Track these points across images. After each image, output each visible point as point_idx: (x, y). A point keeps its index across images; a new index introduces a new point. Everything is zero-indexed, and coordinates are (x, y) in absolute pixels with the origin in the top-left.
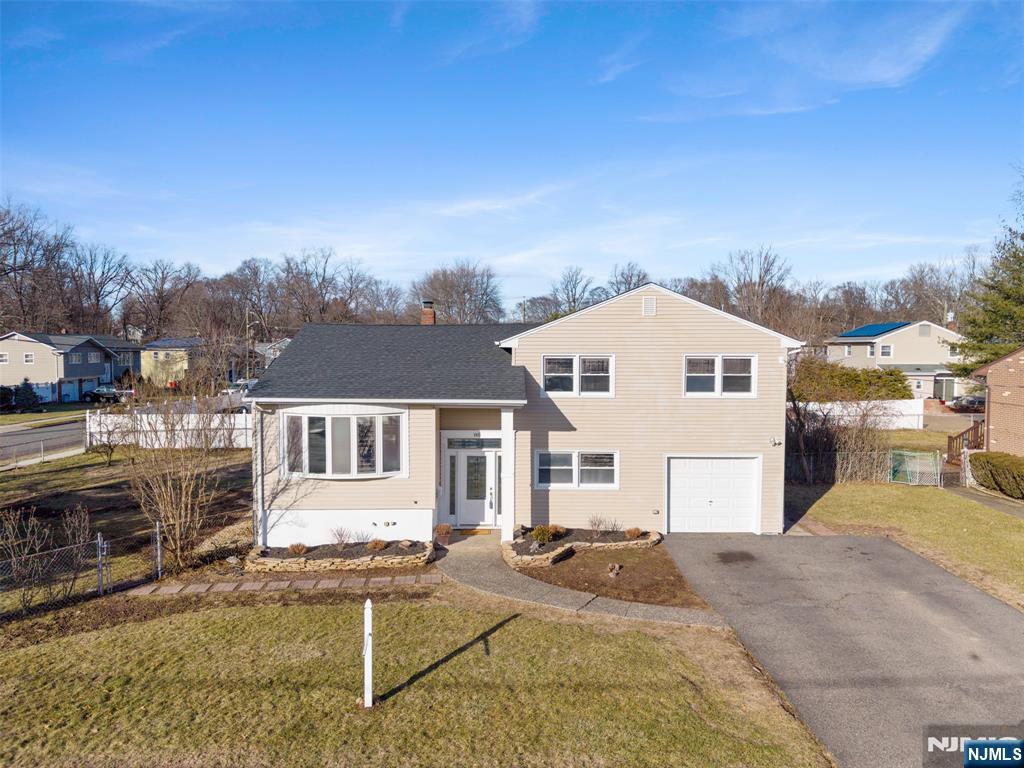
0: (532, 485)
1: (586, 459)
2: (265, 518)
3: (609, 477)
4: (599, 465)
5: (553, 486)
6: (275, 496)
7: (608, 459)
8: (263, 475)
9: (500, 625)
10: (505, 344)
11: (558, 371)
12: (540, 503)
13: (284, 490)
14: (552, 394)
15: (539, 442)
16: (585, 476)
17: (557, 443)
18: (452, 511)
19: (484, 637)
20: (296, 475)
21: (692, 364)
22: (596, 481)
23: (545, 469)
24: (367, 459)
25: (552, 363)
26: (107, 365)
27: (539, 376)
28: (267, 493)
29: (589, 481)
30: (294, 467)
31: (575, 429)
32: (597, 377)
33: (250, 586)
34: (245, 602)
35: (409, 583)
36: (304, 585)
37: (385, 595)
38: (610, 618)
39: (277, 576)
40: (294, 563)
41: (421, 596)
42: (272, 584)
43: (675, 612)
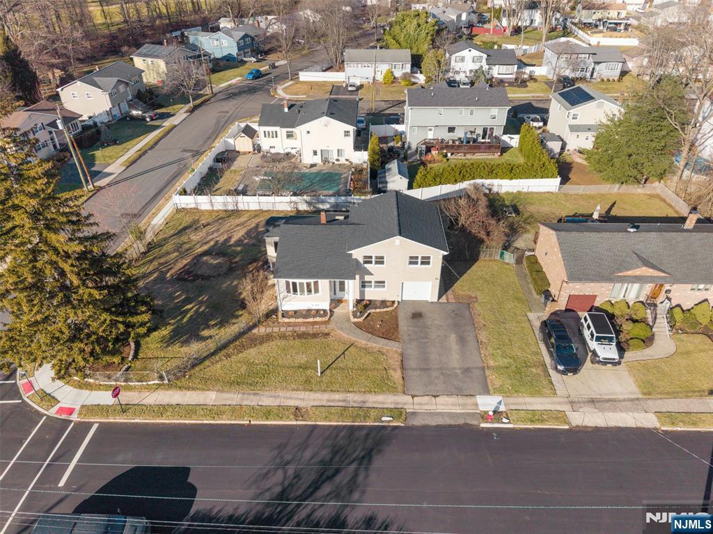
0: (360, 289)
1: (376, 282)
2: (281, 304)
3: (384, 286)
4: (381, 283)
5: (366, 289)
6: (284, 299)
7: (384, 282)
8: (279, 294)
10: (350, 252)
11: (368, 259)
12: (362, 293)
13: (286, 297)
14: (366, 265)
15: (362, 277)
16: (376, 286)
17: (367, 278)
18: (335, 294)
20: (289, 294)
21: (411, 258)
22: (380, 287)
23: (364, 285)
24: (309, 291)
25: (365, 257)
27: (361, 260)
28: (281, 298)
29: (377, 288)
30: (289, 292)
31: (372, 274)
32: (380, 260)
33: (283, 329)
34: (283, 337)
35: (324, 329)
36: (297, 329)
37: (318, 334)
38: (374, 345)
39: (289, 324)
40: (292, 320)
41: (328, 334)
42: (288, 328)
43: (391, 343)
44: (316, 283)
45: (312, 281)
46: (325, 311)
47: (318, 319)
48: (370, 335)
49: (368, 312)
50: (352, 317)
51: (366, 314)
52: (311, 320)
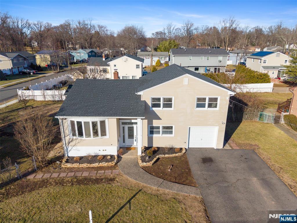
0: (148, 135)
1: (164, 128)
2: (67, 149)
3: (171, 133)
4: (168, 129)
5: (155, 136)
6: (69, 143)
7: (171, 128)
8: (65, 137)
9: (134, 196)
10: (139, 93)
11: (156, 102)
12: (150, 140)
13: (72, 141)
14: (154, 109)
15: (150, 123)
16: (164, 133)
17: (155, 123)
18: (124, 142)
19: (129, 201)
20: (75, 137)
21: (199, 99)
22: (167, 134)
23: (152, 130)
24: (96, 133)
25: (154, 99)
26: (25, 62)
27: (150, 103)
28: (67, 142)
29: (165, 134)
30: (74, 135)
31: (161, 119)
32: (168, 103)
33: (63, 175)
34: (61, 183)
35: (109, 174)
36: (79, 174)
37: (102, 179)
38: (167, 191)
39: (71, 170)
40: (76, 165)
41: (112, 180)
42: (69, 174)
43: (186, 188)
44: (103, 123)
45: (98, 119)
46: (112, 157)
47: (104, 164)
48: (161, 180)
49: (157, 157)
50: (140, 162)
51: (155, 159)
52: (96, 165)
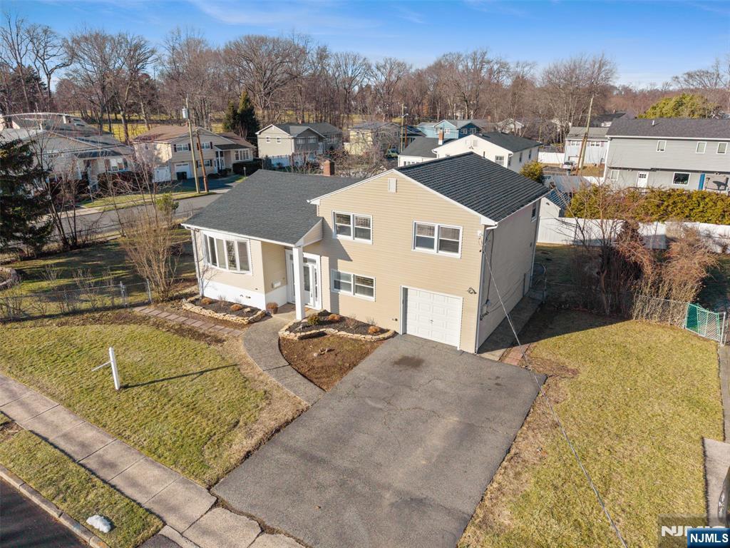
0: (330, 289)
1: (359, 279)
2: (202, 283)
3: (371, 292)
4: (365, 285)
5: (342, 292)
6: (204, 273)
7: (370, 282)
9: (217, 369)
10: (315, 201)
11: (343, 222)
12: (334, 300)
14: (340, 237)
15: (333, 265)
16: (358, 290)
17: (343, 266)
19: (203, 372)
20: (209, 265)
21: (420, 228)
22: (364, 293)
23: (337, 281)
24: (233, 263)
25: (338, 217)
27: (330, 222)
28: (201, 271)
29: (361, 293)
30: (208, 260)
31: (351, 261)
32: (363, 232)
33: (172, 317)
34: (159, 325)
36: (189, 322)
37: (208, 336)
38: (271, 379)
39: (187, 313)
41: (220, 341)
42: (180, 318)
44: (243, 246)
45: (235, 238)
46: (254, 310)
47: (232, 317)
48: (284, 364)
49: (323, 330)
50: (284, 329)
51: (311, 332)
52: (220, 315)
